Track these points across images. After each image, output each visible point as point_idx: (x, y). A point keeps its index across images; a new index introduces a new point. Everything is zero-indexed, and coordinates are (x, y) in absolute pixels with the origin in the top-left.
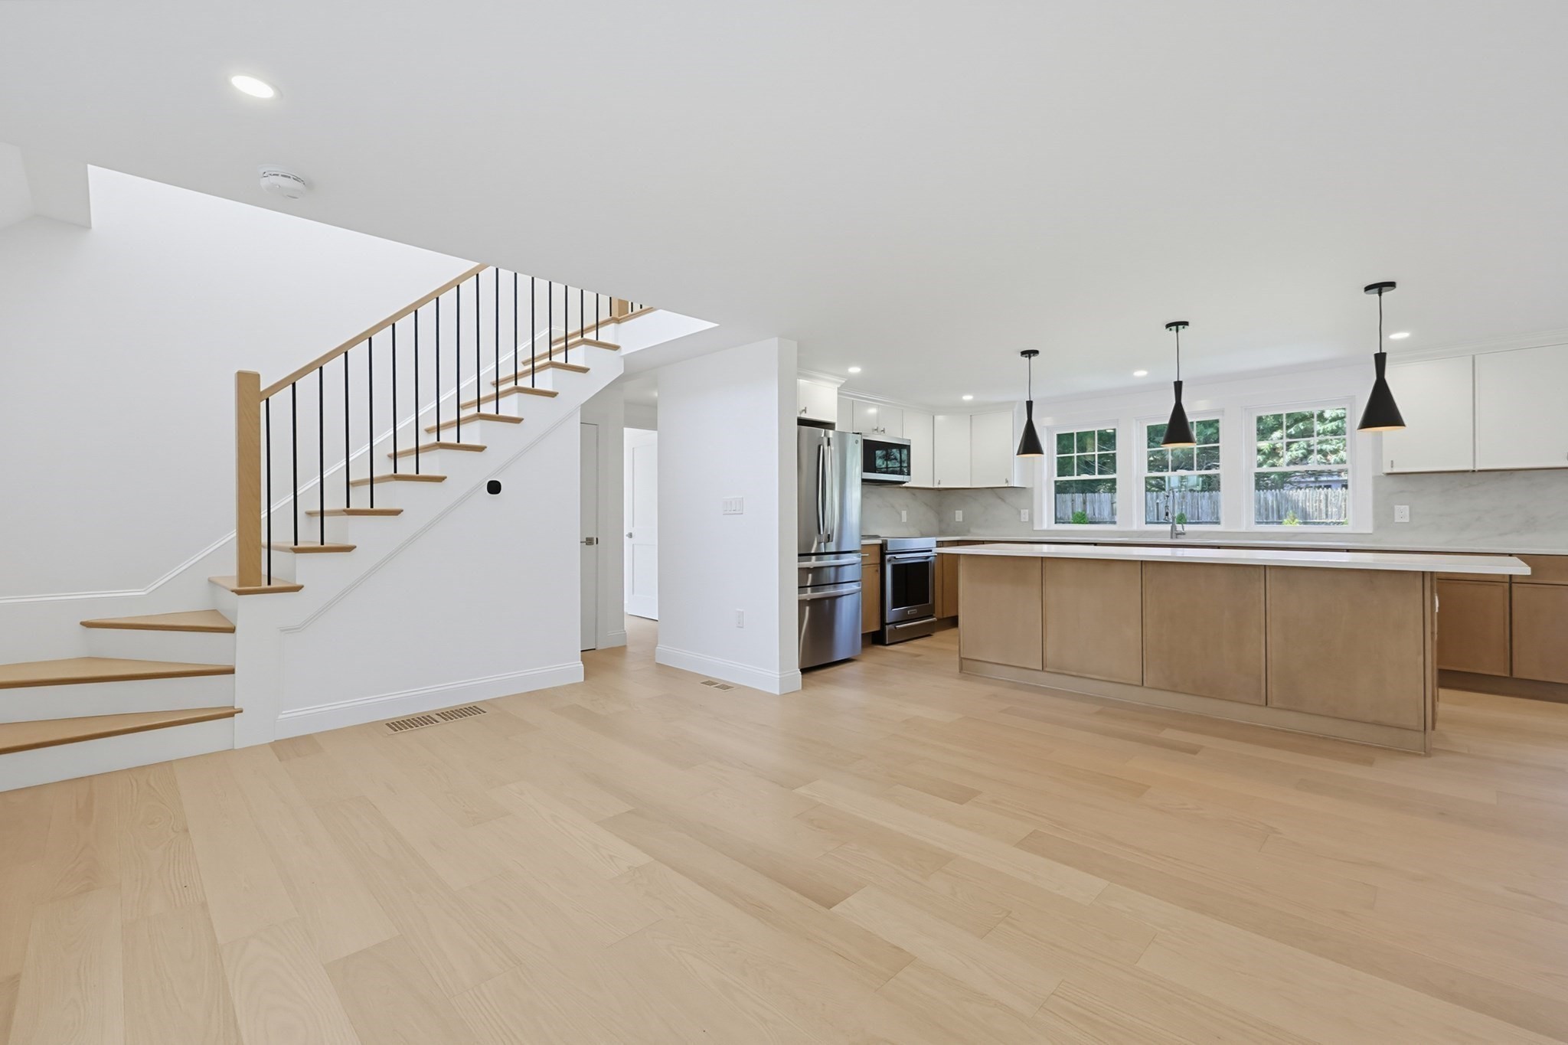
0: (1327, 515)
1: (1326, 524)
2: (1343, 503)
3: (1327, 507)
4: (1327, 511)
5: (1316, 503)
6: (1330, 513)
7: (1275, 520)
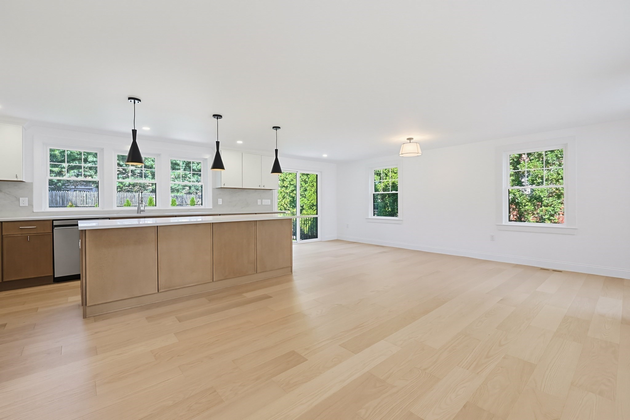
0: (86, 203)
1: (87, 207)
2: (94, 198)
3: (86, 199)
4: (86, 201)
5: (81, 198)
6: (88, 202)
7: (61, 206)
